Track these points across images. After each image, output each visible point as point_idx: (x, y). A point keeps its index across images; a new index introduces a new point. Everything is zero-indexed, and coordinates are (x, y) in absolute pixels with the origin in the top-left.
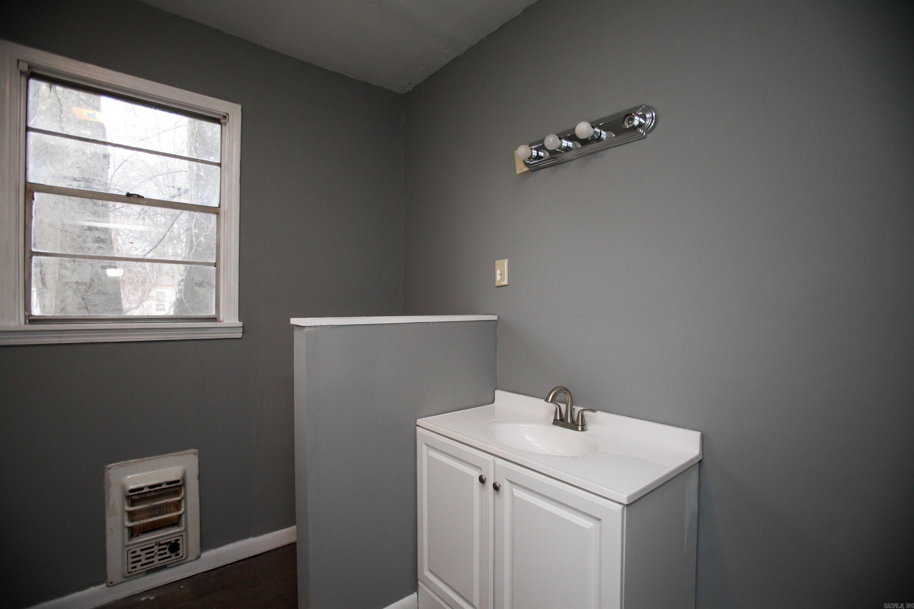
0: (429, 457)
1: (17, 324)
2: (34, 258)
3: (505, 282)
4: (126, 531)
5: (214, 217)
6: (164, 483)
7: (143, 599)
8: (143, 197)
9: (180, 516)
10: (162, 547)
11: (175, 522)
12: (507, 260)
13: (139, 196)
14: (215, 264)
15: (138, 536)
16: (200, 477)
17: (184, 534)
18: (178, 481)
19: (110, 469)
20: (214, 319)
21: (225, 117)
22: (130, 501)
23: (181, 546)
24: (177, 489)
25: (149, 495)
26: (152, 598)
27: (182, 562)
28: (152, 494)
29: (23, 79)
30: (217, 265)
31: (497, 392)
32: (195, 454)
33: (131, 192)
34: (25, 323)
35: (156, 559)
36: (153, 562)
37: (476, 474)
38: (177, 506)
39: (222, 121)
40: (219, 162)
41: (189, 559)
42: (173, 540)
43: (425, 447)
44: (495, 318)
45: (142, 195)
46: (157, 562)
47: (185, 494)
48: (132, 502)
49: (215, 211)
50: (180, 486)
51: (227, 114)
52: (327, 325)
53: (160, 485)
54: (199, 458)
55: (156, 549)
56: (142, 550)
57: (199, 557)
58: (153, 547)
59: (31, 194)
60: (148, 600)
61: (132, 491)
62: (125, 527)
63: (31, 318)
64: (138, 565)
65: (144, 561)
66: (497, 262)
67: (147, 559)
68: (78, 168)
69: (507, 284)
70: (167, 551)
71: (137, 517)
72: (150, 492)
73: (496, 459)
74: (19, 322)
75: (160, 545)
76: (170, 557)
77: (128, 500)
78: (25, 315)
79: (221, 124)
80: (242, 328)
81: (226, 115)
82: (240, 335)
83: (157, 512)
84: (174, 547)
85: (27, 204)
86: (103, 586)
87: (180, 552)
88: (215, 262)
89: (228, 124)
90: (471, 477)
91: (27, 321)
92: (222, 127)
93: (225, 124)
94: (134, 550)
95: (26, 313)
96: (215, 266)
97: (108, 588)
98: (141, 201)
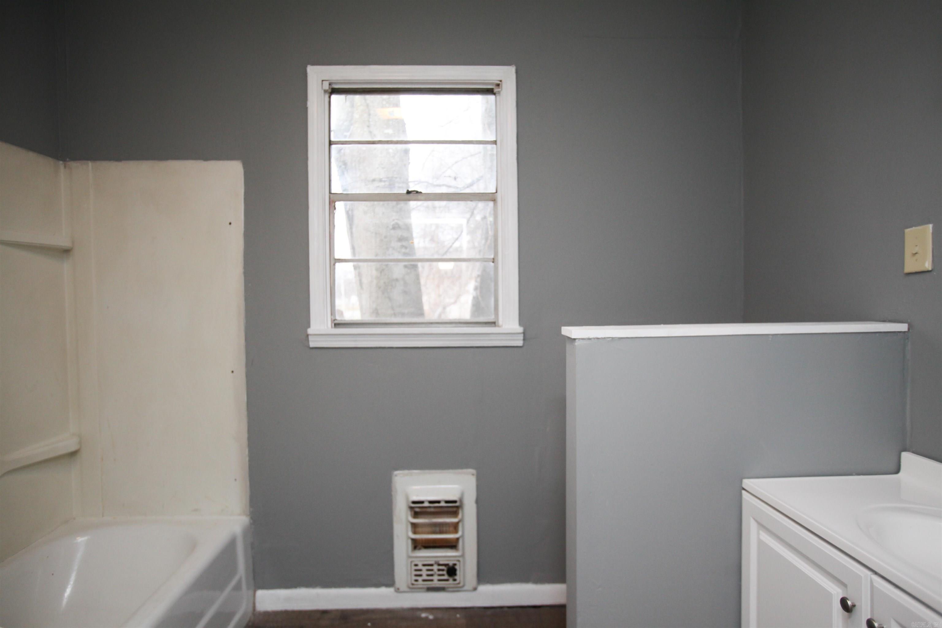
0: (760, 542)
1: (326, 327)
2: (337, 265)
3: (928, 265)
4: (410, 542)
5: (491, 204)
6: (443, 501)
7: (424, 615)
8: (421, 193)
9: (458, 539)
10: (441, 567)
11: (452, 545)
12: (931, 226)
13: (417, 192)
14: (492, 260)
15: (420, 549)
16: (477, 502)
17: (461, 559)
18: (455, 502)
19: (396, 476)
20: (493, 324)
21: (498, 85)
22: (413, 513)
23: (458, 572)
24: (455, 509)
25: (429, 510)
26: (431, 617)
27: (460, 589)
28: (432, 510)
29: (327, 96)
30: (496, 260)
31: (906, 457)
32: (473, 475)
33: (410, 190)
34: (332, 327)
35: (436, 578)
36: (432, 580)
37: (837, 593)
38: (455, 527)
39: (496, 90)
40: (495, 139)
41: (465, 588)
42: (451, 563)
43: (753, 526)
44: (903, 327)
45: (419, 191)
46: (436, 583)
47: (463, 516)
48: (416, 514)
49: (492, 198)
50: (457, 507)
51: (501, 81)
52: (605, 338)
53: (439, 502)
54: (478, 480)
55: (435, 568)
56: (424, 565)
57: (475, 589)
58: (432, 565)
59: (333, 204)
60: (427, 618)
61: (414, 502)
62: (408, 537)
63: (336, 322)
64: (420, 579)
65: (425, 577)
66: (907, 231)
67: (428, 575)
68: (383, 168)
69: (930, 269)
70: (445, 573)
71: (420, 529)
72: (430, 507)
73: (875, 578)
74: (327, 326)
75: (439, 565)
76: (447, 580)
77: (411, 511)
78: (331, 319)
79: (494, 94)
80: (522, 335)
81: (499, 82)
82: (520, 343)
83: (437, 529)
84: (452, 571)
85: (331, 214)
86: (391, 590)
87: (457, 577)
88: (492, 257)
89: (502, 93)
90: (829, 595)
91: (333, 325)
92: (496, 97)
93: (499, 92)
94: (416, 563)
95: (332, 317)
96: (493, 262)
97: (396, 594)
98: (419, 196)
